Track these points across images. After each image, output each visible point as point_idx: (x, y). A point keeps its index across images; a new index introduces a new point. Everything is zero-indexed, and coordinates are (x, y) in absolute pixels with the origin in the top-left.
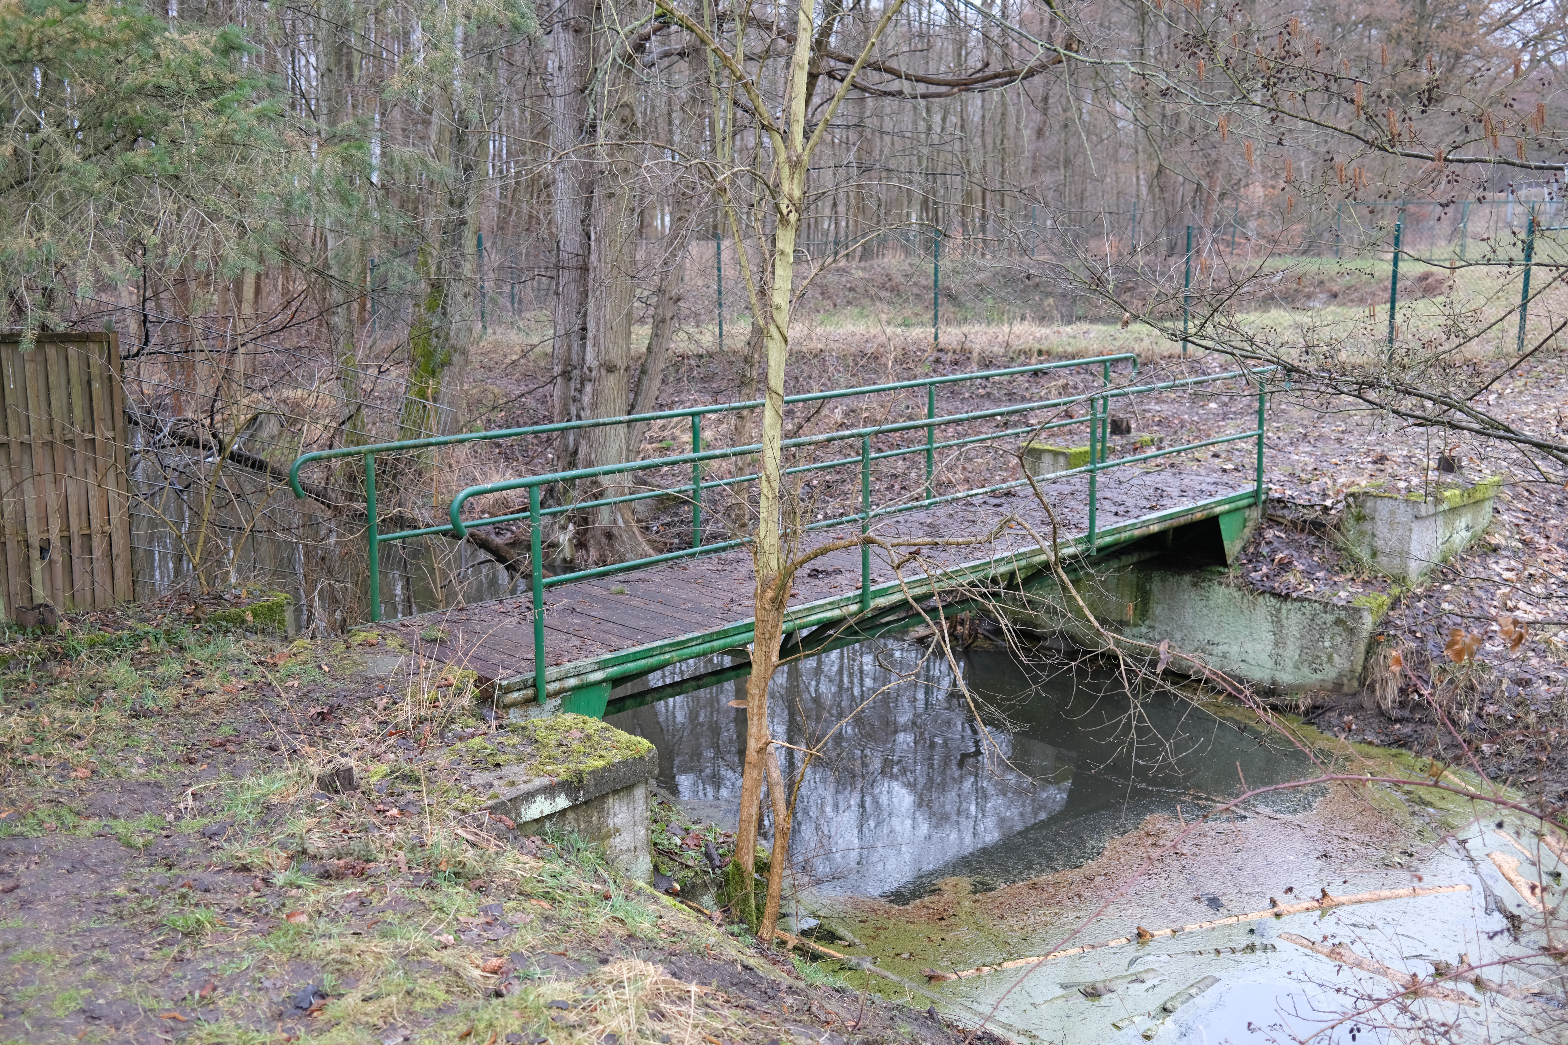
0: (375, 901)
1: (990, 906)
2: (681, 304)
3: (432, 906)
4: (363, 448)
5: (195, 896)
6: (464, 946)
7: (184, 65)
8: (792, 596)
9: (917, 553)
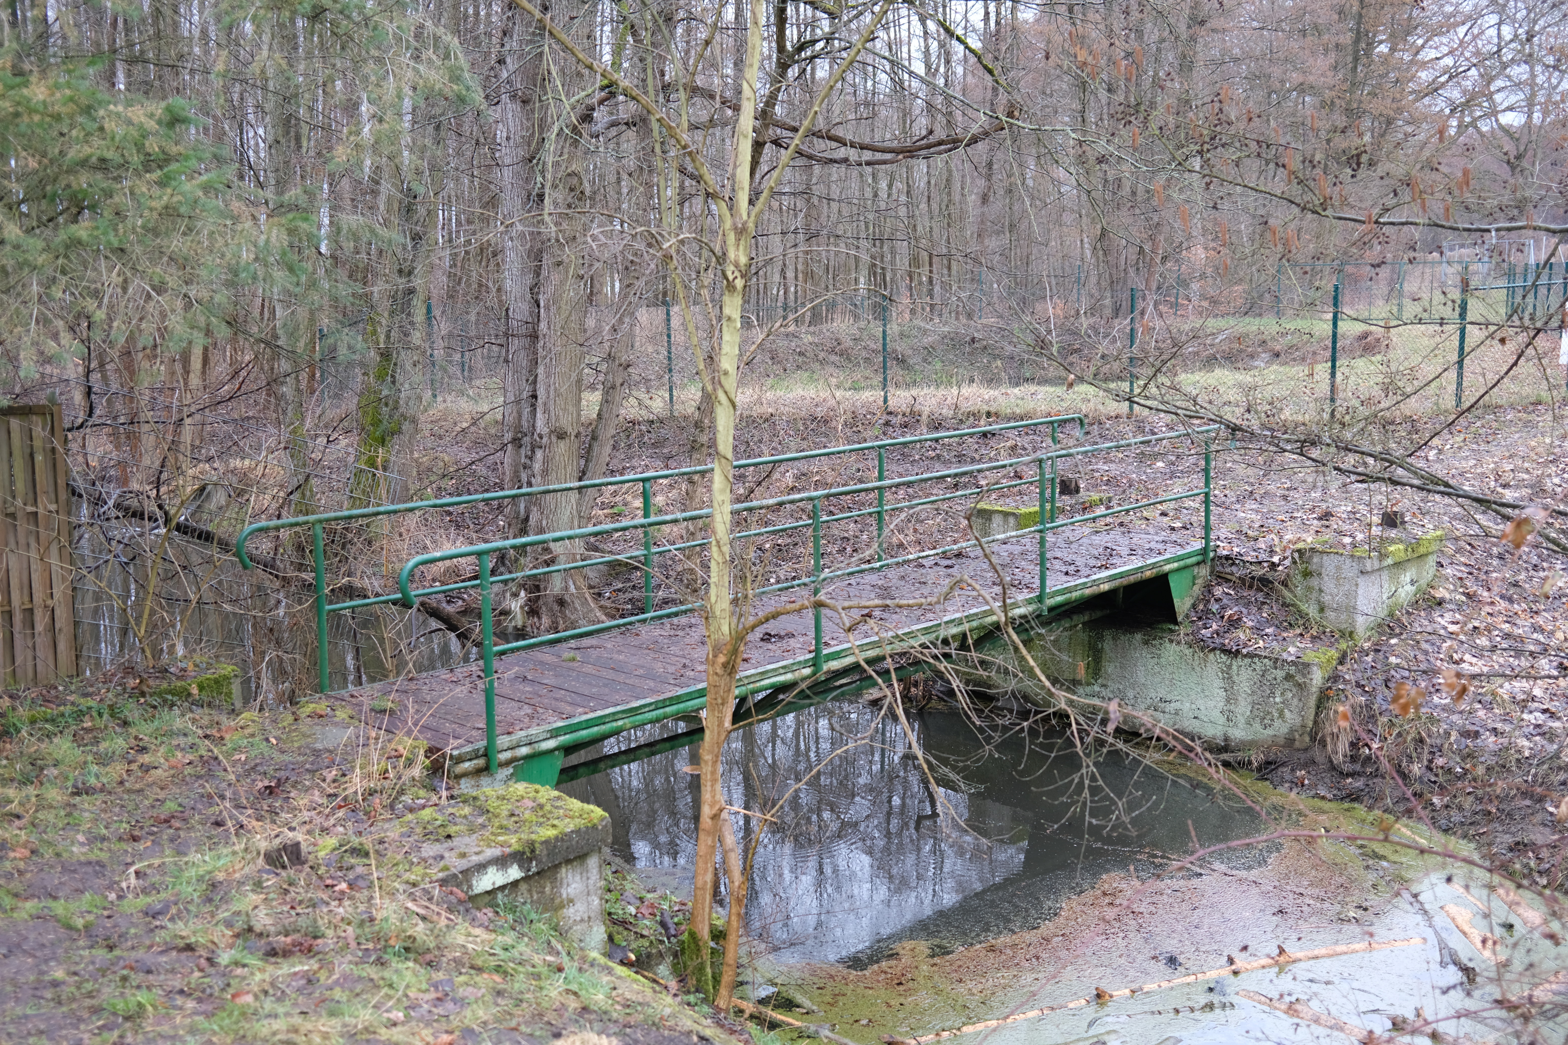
0: (322, 979)
1: (948, 969)
2: (630, 370)
3: (381, 983)
4: (311, 518)
5: (136, 978)
6: (414, 1023)
7: (129, 138)
8: (745, 660)
9: (869, 615)
